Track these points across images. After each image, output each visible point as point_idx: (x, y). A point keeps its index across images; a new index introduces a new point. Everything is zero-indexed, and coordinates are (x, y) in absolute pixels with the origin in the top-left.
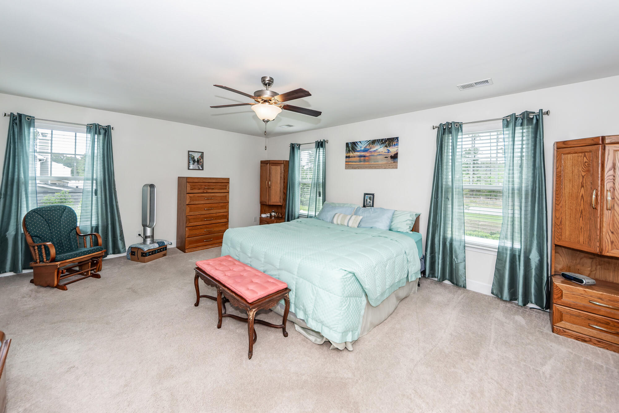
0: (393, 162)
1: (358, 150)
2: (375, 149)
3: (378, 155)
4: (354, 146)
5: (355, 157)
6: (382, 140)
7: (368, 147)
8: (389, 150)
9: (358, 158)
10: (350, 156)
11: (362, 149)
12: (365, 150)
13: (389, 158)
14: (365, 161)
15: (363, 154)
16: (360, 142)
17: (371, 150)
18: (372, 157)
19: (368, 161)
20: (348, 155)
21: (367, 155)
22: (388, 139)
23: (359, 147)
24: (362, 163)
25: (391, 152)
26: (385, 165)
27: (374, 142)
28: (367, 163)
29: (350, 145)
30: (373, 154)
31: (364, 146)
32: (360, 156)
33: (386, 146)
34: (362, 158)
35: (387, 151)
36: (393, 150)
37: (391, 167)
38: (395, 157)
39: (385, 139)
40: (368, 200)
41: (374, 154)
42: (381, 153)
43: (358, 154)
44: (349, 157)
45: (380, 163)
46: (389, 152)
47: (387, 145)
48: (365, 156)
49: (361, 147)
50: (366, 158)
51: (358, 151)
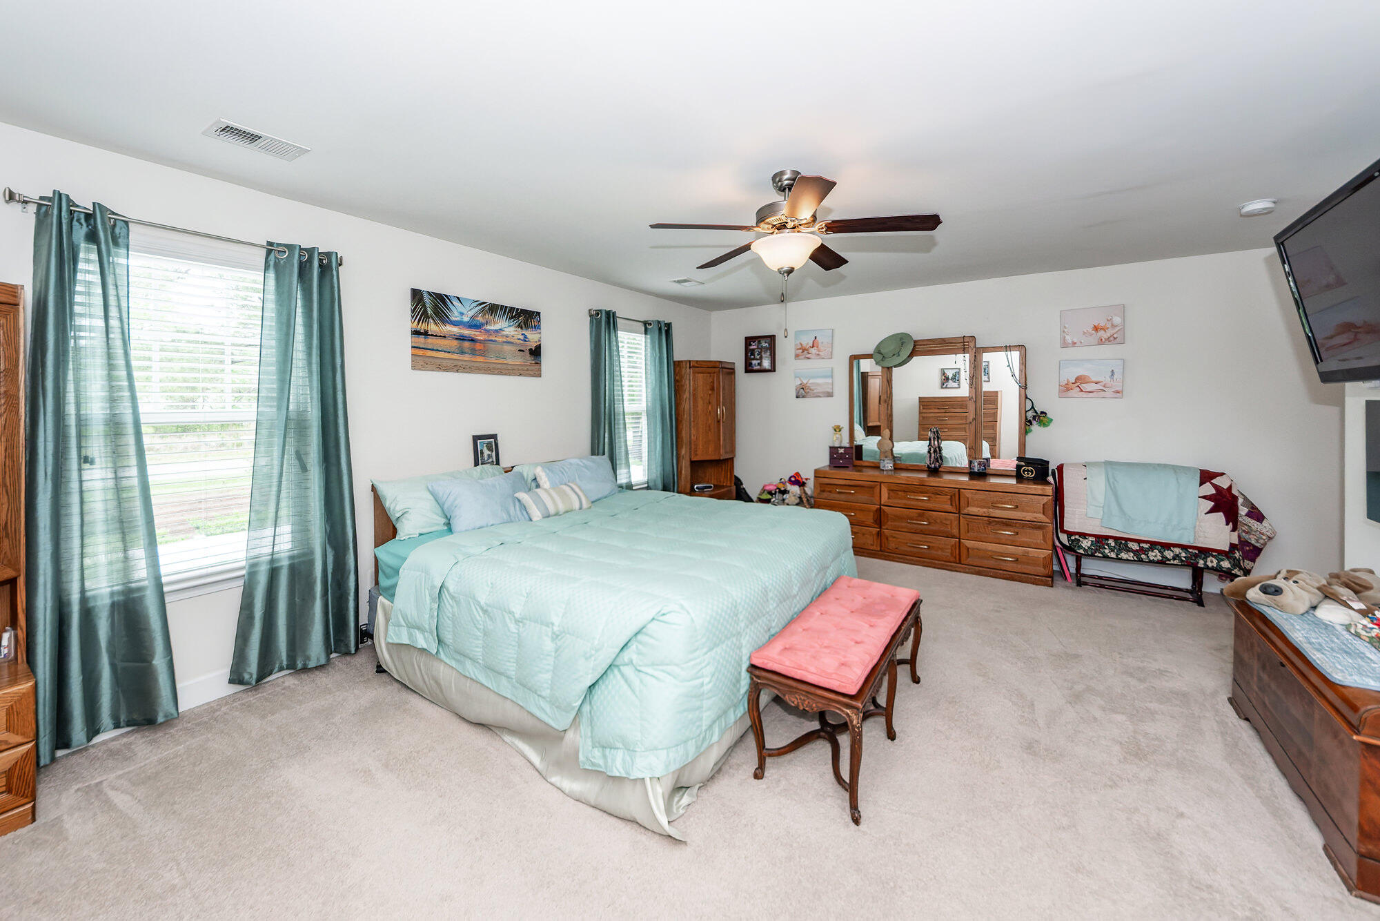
0: (533, 362)
1: (453, 319)
2: (497, 327)
3: (504, 342)
4: (441, 305)
5: (445, 337)
6: (512, 309)
7: (480, 319)
8: (526, 337)
9: (456, 343)
10: (430, 333)
11: (466, 319)
12: (473, 325)
13: (527, 353)
14: (473, 352)
15: (467, 332)
16: (458, 298)
17: (489, 327)
18: (491, 345)
19: (483, 354)
20: (422, 327)
21: (479, 338)
22: (524, 312)
23: (456, 314)
24: (467, 357)
25: (529, 341)
26: (520, 368)
27: (493, 309)
28: (481, 359)
29: (427, 299)
30: (493, 339)
31: (471, 313)
32: (461, 338)
33: (520, 326)
34: (467, 344)
35: (522, 337)
36: (532, 336)
37: (532, 373)
38: (536, 352)
39: (518, 309)
40: (486, 452)
41: (497, 339)
42: (512, 340)
43: (455, 330)
44: (426, 334)
45: (510, 361)
46: (525, 341)
47: (522, 324)
48: (473, 340)
49: (462, 314)
50: (478, 346)
51: (454, 324)
